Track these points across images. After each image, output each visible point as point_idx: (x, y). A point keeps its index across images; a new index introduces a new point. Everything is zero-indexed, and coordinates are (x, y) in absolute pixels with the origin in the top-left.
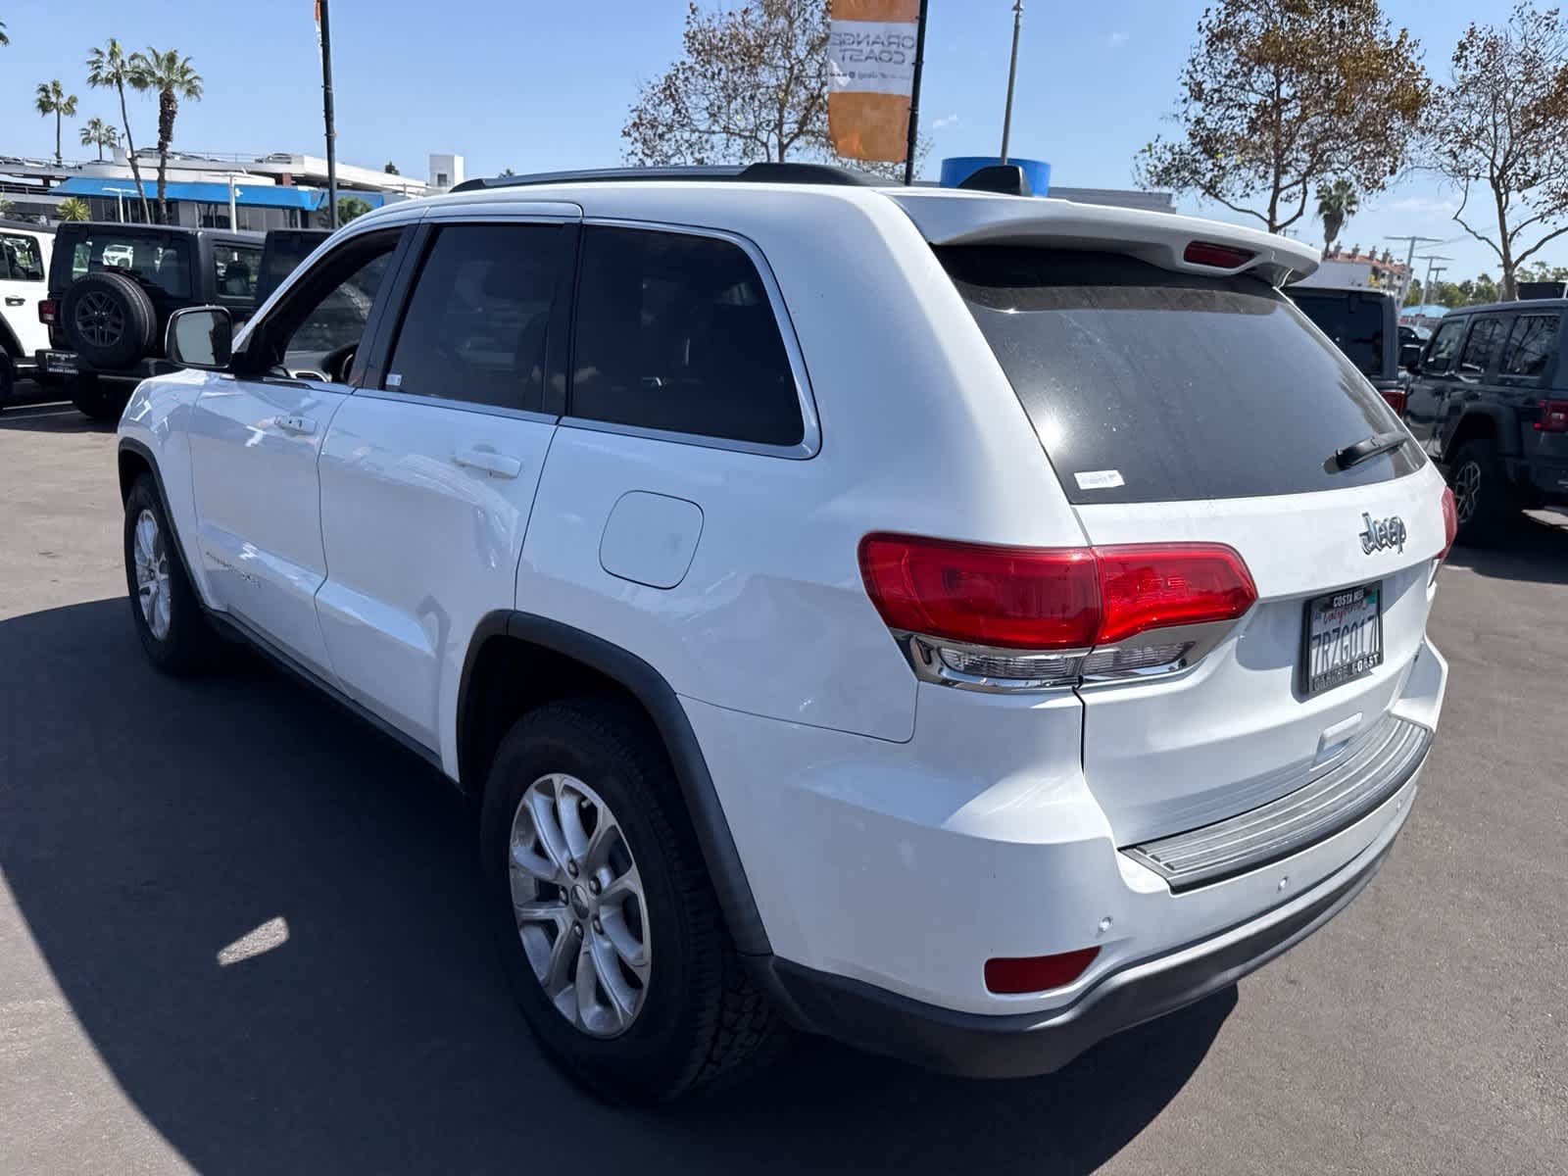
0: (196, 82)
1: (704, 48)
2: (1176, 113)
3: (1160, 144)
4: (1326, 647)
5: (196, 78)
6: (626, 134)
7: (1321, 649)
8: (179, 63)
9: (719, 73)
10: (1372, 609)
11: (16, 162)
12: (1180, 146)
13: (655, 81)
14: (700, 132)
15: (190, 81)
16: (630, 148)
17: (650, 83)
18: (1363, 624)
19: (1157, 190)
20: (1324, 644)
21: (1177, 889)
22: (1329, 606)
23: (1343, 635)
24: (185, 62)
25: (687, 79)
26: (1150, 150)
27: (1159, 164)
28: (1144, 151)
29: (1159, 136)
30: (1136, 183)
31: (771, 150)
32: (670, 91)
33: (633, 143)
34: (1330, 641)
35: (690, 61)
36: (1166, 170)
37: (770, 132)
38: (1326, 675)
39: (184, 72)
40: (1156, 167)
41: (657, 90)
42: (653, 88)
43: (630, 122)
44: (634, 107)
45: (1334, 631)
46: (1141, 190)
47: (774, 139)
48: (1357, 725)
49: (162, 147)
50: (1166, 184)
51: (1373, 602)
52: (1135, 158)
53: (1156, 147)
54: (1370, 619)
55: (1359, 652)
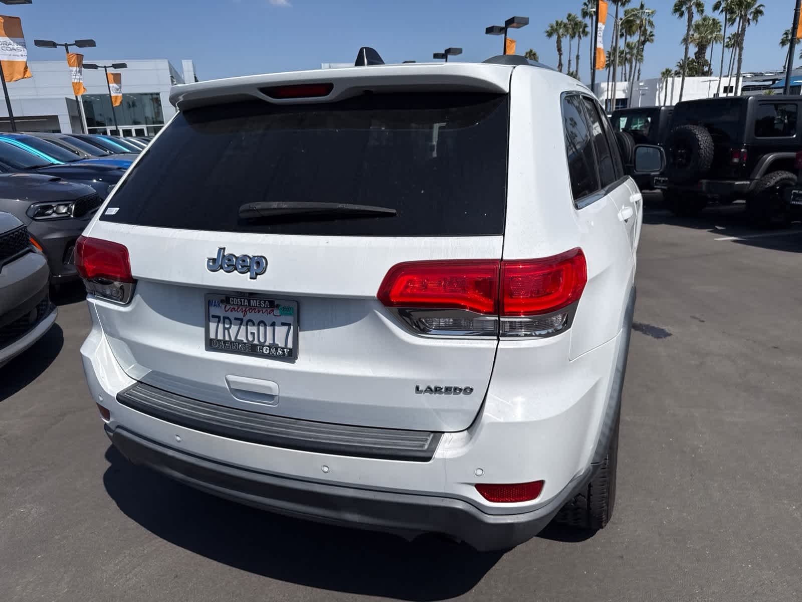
7: (221, 326)
10: (289, 319)
18: (273, 325)
20: (224, 323)
23: (247, 325)
34: (231, 324)
45: (236, 319)
54: (283, 324)
55: (269, 341)
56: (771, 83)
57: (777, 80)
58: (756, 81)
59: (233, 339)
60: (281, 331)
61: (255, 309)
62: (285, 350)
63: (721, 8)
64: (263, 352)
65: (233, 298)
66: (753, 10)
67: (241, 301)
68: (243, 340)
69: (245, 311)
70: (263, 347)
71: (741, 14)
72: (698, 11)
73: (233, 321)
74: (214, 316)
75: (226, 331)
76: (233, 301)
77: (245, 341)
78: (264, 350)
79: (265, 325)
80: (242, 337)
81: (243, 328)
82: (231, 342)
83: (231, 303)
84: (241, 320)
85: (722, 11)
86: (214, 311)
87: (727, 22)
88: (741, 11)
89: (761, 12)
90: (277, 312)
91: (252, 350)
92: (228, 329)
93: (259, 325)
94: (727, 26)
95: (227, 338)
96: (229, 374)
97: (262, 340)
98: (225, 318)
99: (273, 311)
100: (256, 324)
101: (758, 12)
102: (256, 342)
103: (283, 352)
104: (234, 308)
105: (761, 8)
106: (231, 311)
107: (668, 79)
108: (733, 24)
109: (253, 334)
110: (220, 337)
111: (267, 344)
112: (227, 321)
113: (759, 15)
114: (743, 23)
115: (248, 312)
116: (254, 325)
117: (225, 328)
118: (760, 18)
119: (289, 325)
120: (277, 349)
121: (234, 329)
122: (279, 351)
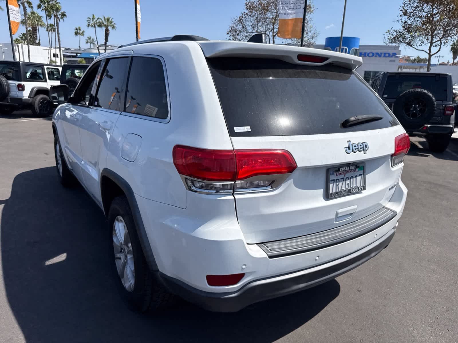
0: (114, 25)
1: (251, 8)
2: (398, 20)
3: (393, 30)
4: (337, 184)
5: (114, 24)
6: (228, 34)
7: (335, 184)
8: (110, 20)
9: (255, 15)
10: (361, 172)
11: (69, 49)
12: (399, 30)
13: (236, 18)
14: (249, 32)
15: (113, 25)
16: (229, 38)
17: (235, 19)
18: (356, 177)
19: (391, 45)
20: (336, 183)
21: (271, 257)
22: (339, 170)
23: (346, 180)
24: (112, 19)
25: (245, 17)
26: (389, 32)
27: (392, 36)
28: (387, 32)
29: (392, 27)
30: (384, 43)
31: (270, 37)
32: (241, 21)
33: (230, 36)
34: (339, 182)
35: (246, 12)
36: (394, 38)
37: (270, 32)
38: (337, 193)
39: (112, 22)
40: (391, 37)
41: (237, 21)
42: (236, 20)
43: (229, 30)
44: (230, 26)
45: (341, 179)
46: (386, 45)
47: (271, 34)
48: (354, 209)
49: (106, 43)
50: (394, 42)
51: (362, 170)
52: (384, 35)
53: (390, 31)
54: (360, 175)
55: (355, 186)
56: (75, 54)
57: (78, 53)
58: (67, 53)
59: (340, 190)
60: (359, 178)
61: (349, 171)
62: (362, 187)
63: (42, 8)
64: (353, 192)
65: (342, 168)
66: (60, 12)
67: (346, 168)
68: (344, 189)
69: (345, 173)
70: (353, 189)
71: (54, 14)
72: (29, 7)
73: (340, 180)
74: (332, 180)
75: (337, 187)
76: (342, 169)
77: (345, 189)
78: (354, 191)
79: (353, 178)
80: (343, 188)
81: (344, 182)
82: (340, 192)
83: (341, 170)
84: (343, 178)
85: (43, 10)
86: (332, 177)
87: (47, 17)
88: (54, 12)
89: (65, 15)
90: (357, 170)
91: (349, 192)
92: (338, 185)
93: (350, 179)
94: (48, 19)
95: (337, 191)
96: (338, 210)
97: (352, 186)
98: (337, 180)
99: (355, 170)
100: (349, 178)
101: (63, 15)
102: (349, 188)
103: (361, 188)
104: (340, 173)
105: (65, 13)
106: (339, 175)
107: (19, 44)
108: (50, 18)
109: (348, 184)
110: (334, 191)
111: (353, 187)
112: (338, 181)
113: (65, 17)
114: (56, 19)
115: (346, 174)
116: (348, 179)
117: (336, 185)
118: (65, 18)
119: (361, 175)
120: (359, 188)
121: (341, 183)
122: (360, 189)
